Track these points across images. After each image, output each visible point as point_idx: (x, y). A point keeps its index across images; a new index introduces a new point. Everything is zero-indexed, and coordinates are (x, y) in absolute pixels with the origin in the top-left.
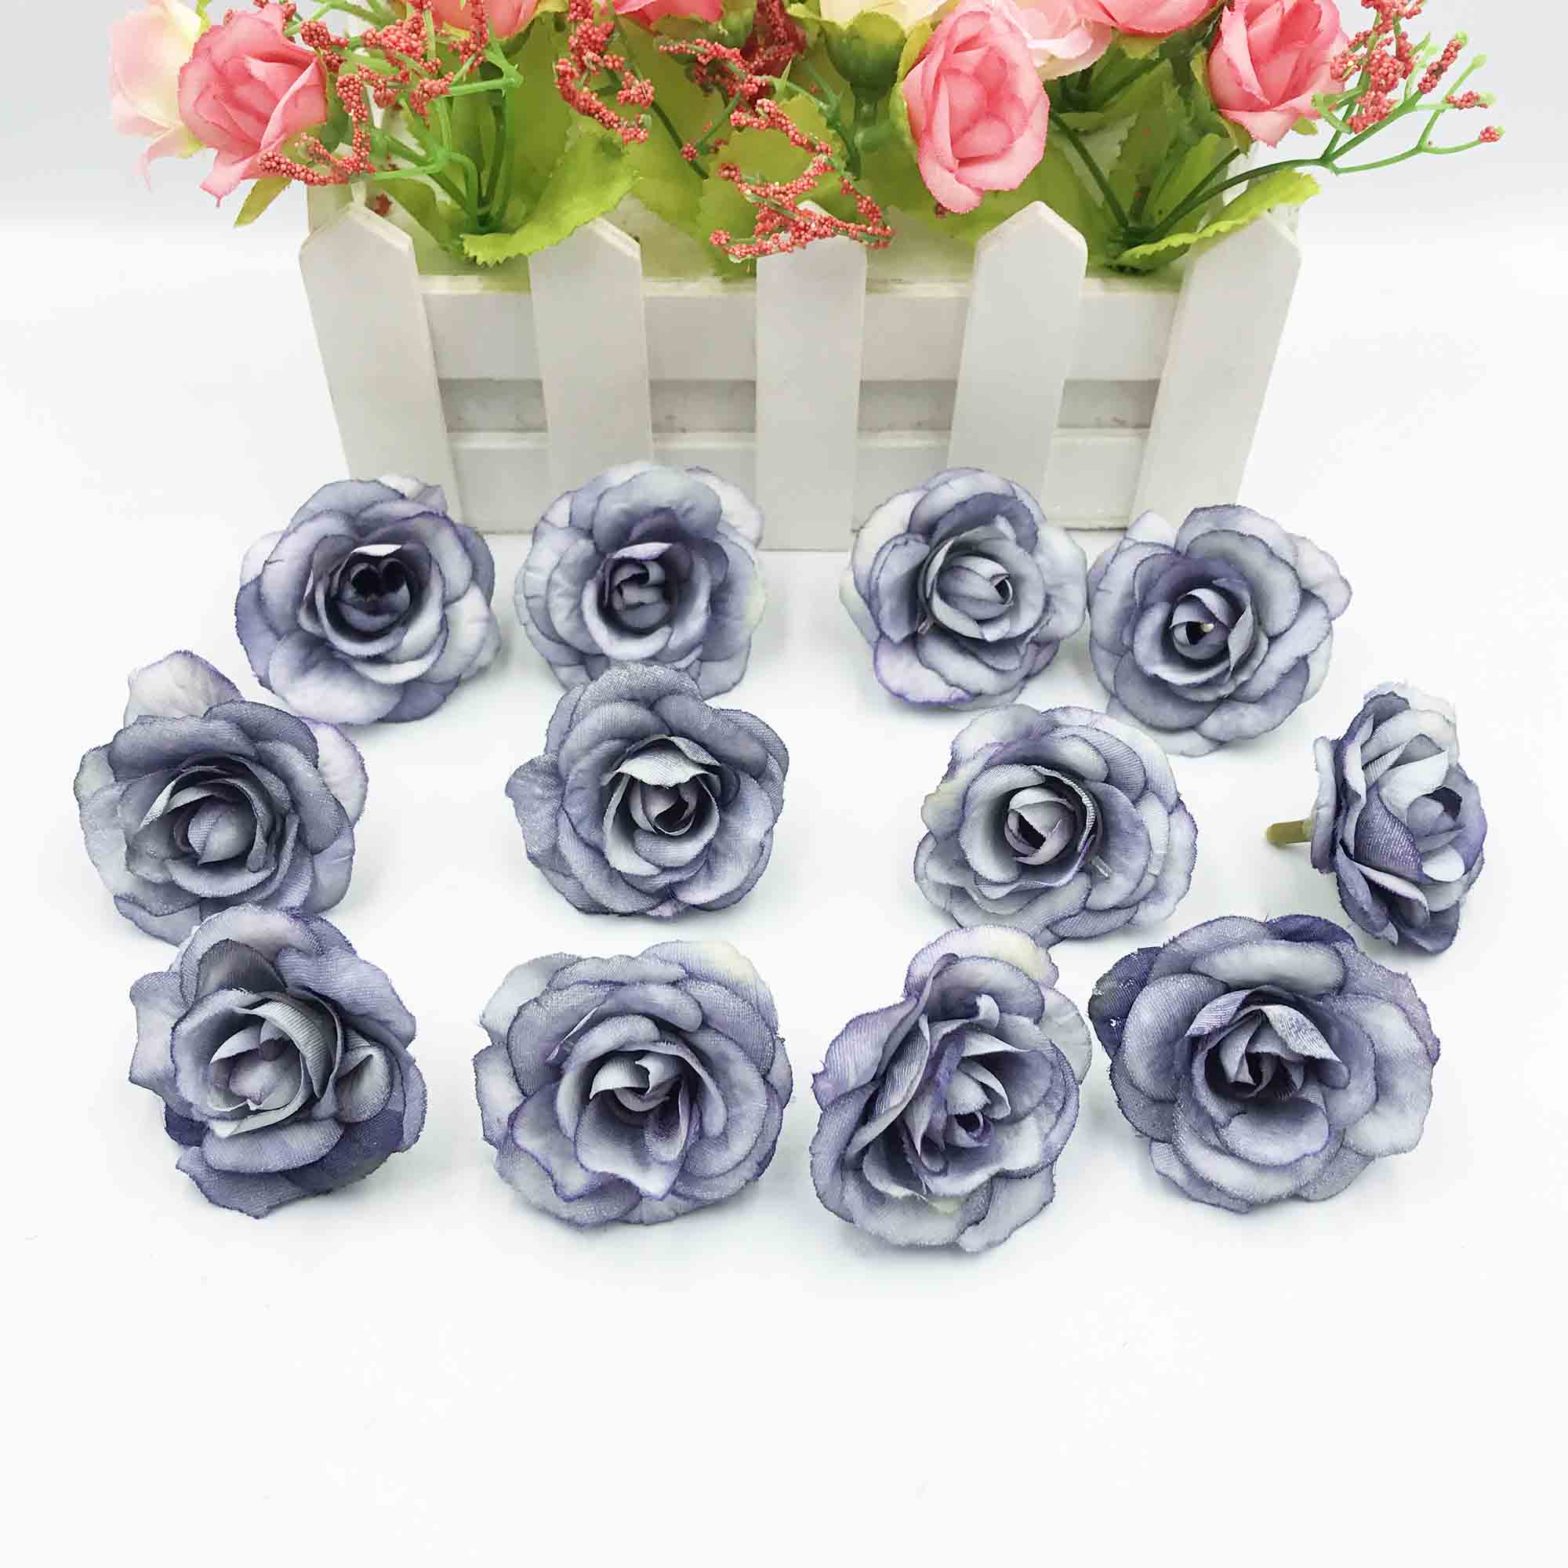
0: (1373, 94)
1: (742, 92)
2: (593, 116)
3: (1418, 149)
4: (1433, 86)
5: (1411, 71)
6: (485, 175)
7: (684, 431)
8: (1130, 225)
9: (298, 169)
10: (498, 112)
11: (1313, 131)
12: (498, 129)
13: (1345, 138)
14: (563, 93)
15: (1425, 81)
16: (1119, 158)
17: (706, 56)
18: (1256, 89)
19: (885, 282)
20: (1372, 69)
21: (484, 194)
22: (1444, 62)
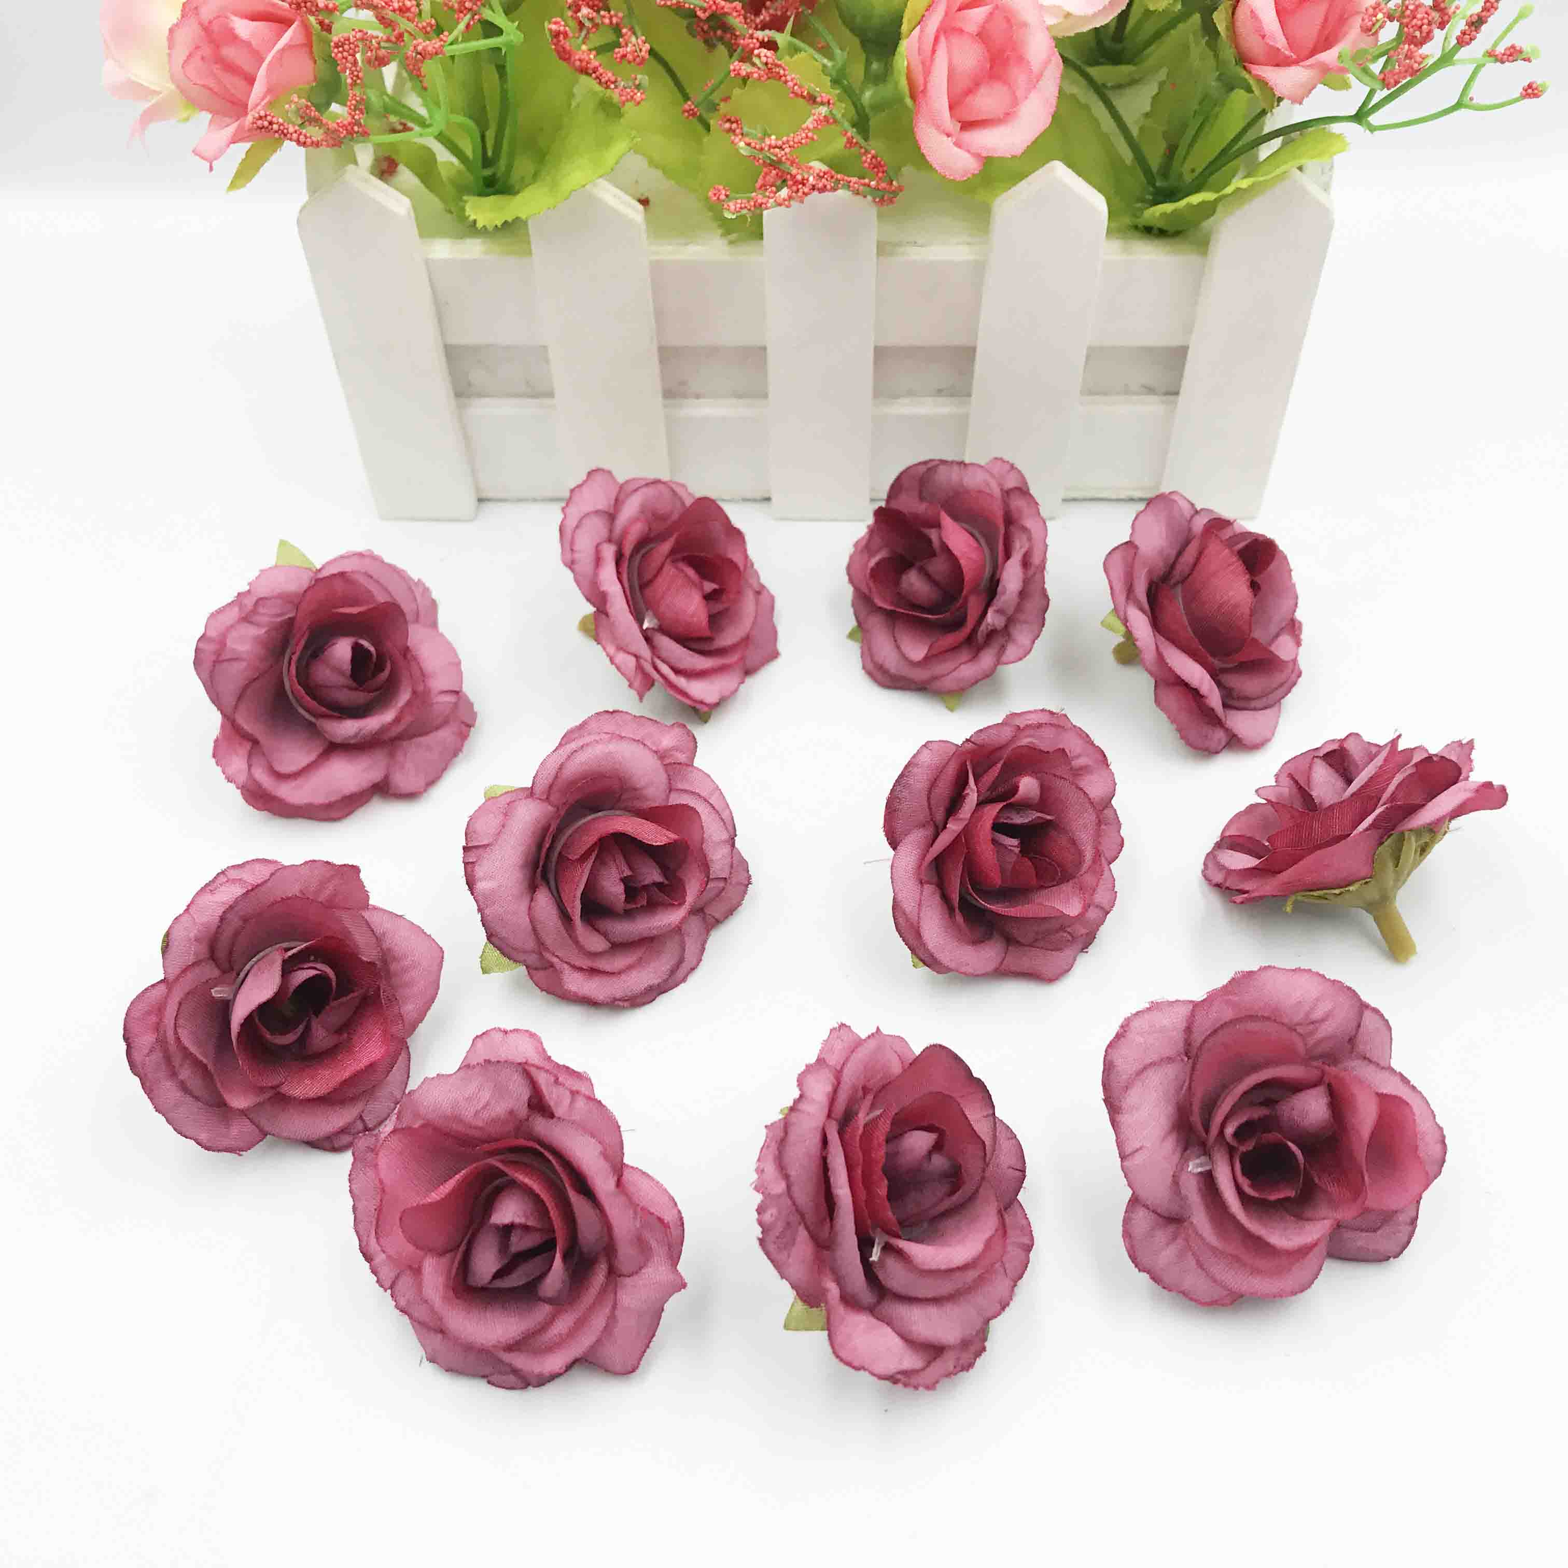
0: (1406, 47)
1: (745, 47)
2: (590, 75)
3: (1458, 105)
4: (1471, 39)
5: (1448, 22)
6: (490, 135)
7: (698, 396)
8: (1158, 184)
9: (291, 130)
10: (501, 69)
11: (1346, 86)
12: (502, 87)
13: (1381, 94)
14: (558, 52)
15: (1464, 33)
16: (1147, 115)
17: (705, 10)
18: (1280, 42)
19: (899, 244)
20: (1405, 21)
21: (490, 153)
22: (1484, 14)
